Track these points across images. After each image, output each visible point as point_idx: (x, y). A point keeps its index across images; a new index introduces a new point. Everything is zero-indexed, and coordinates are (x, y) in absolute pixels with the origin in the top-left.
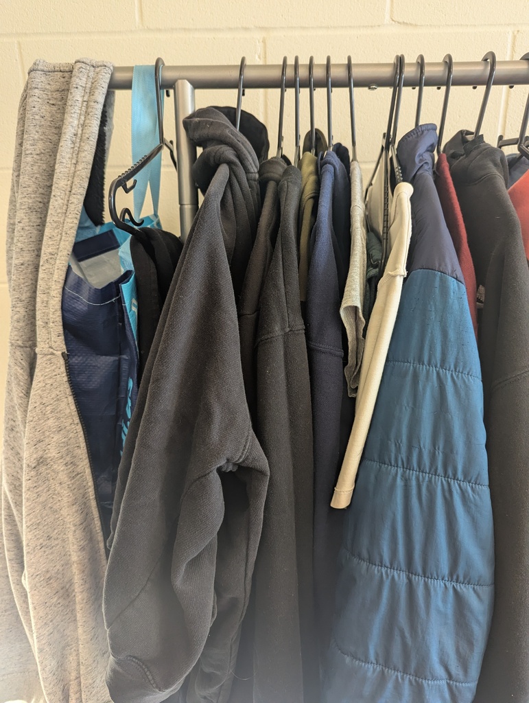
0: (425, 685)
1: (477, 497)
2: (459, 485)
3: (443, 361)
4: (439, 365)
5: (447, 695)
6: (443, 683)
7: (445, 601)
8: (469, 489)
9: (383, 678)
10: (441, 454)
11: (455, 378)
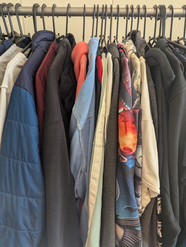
0: (18, 232)
1: (33, 168)
2: (27, 164)
3: (20, 119)
4: (19, 121)
5: (28, 236)
6: (26, 232)
7: (24, 204)
8: (30, 165)
10: (20, 153)
11: (24, 126)
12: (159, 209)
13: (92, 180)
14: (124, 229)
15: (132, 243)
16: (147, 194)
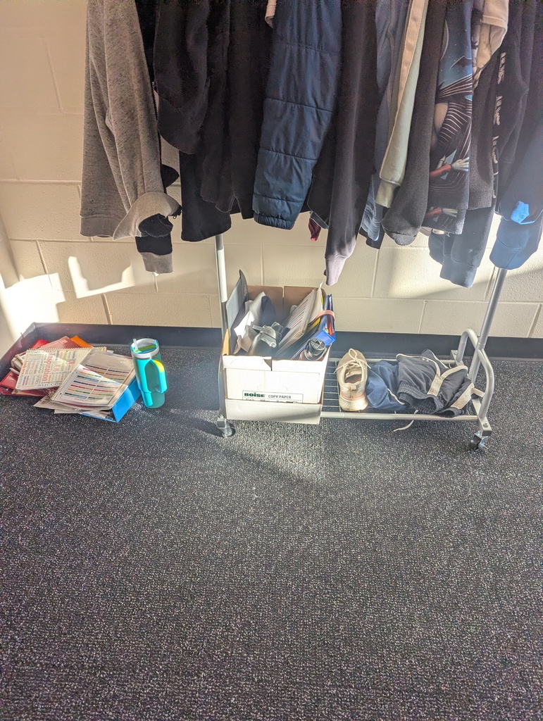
0: (305, 109)
5: (315, 116)
6: (314, 110)
7: (315, 61)
9: (285, 108)
12: (501, 73)
13: (411, 22)
14: (448, 103)
15: (457, 128)
16: (487, 46)
